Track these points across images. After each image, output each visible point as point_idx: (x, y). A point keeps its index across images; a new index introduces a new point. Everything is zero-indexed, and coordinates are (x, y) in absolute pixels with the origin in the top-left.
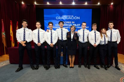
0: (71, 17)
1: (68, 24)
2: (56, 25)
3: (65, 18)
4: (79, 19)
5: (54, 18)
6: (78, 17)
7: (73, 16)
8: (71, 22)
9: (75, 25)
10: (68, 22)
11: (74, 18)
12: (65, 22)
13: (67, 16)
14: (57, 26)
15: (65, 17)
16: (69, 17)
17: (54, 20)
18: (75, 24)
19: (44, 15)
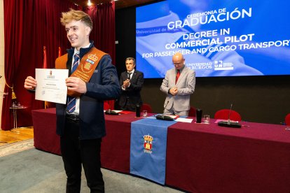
0: (216, 15)
1: (207, 38)
2: (168, 46)
3: (195, 21)
4: (250, 15)
5: (161, 28)
6: (244, 11)
7: (227, 11)
8: (219, 32)
9: (234, 39)
10: (207, 34)
11: (230, 16)
12: (197, 35)
13: (203, 14)
14: (171, 50)
15: (195, 19)
16: (209, 16)
17: (161, 32)
18: (231, 34)
19: (137, 24)
